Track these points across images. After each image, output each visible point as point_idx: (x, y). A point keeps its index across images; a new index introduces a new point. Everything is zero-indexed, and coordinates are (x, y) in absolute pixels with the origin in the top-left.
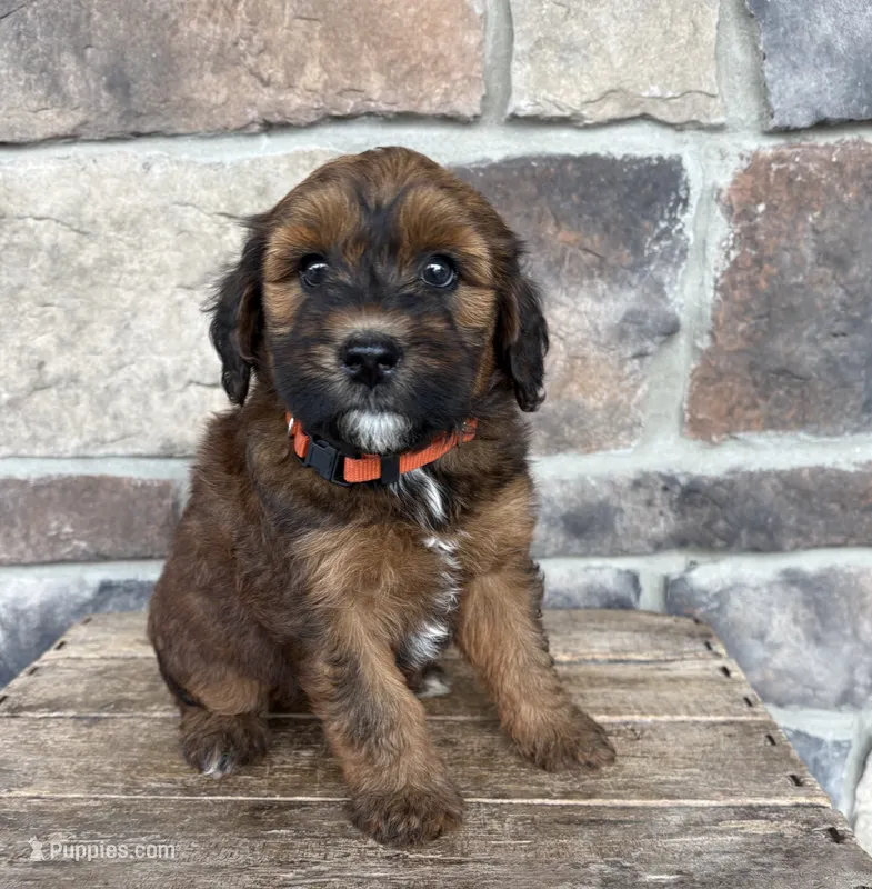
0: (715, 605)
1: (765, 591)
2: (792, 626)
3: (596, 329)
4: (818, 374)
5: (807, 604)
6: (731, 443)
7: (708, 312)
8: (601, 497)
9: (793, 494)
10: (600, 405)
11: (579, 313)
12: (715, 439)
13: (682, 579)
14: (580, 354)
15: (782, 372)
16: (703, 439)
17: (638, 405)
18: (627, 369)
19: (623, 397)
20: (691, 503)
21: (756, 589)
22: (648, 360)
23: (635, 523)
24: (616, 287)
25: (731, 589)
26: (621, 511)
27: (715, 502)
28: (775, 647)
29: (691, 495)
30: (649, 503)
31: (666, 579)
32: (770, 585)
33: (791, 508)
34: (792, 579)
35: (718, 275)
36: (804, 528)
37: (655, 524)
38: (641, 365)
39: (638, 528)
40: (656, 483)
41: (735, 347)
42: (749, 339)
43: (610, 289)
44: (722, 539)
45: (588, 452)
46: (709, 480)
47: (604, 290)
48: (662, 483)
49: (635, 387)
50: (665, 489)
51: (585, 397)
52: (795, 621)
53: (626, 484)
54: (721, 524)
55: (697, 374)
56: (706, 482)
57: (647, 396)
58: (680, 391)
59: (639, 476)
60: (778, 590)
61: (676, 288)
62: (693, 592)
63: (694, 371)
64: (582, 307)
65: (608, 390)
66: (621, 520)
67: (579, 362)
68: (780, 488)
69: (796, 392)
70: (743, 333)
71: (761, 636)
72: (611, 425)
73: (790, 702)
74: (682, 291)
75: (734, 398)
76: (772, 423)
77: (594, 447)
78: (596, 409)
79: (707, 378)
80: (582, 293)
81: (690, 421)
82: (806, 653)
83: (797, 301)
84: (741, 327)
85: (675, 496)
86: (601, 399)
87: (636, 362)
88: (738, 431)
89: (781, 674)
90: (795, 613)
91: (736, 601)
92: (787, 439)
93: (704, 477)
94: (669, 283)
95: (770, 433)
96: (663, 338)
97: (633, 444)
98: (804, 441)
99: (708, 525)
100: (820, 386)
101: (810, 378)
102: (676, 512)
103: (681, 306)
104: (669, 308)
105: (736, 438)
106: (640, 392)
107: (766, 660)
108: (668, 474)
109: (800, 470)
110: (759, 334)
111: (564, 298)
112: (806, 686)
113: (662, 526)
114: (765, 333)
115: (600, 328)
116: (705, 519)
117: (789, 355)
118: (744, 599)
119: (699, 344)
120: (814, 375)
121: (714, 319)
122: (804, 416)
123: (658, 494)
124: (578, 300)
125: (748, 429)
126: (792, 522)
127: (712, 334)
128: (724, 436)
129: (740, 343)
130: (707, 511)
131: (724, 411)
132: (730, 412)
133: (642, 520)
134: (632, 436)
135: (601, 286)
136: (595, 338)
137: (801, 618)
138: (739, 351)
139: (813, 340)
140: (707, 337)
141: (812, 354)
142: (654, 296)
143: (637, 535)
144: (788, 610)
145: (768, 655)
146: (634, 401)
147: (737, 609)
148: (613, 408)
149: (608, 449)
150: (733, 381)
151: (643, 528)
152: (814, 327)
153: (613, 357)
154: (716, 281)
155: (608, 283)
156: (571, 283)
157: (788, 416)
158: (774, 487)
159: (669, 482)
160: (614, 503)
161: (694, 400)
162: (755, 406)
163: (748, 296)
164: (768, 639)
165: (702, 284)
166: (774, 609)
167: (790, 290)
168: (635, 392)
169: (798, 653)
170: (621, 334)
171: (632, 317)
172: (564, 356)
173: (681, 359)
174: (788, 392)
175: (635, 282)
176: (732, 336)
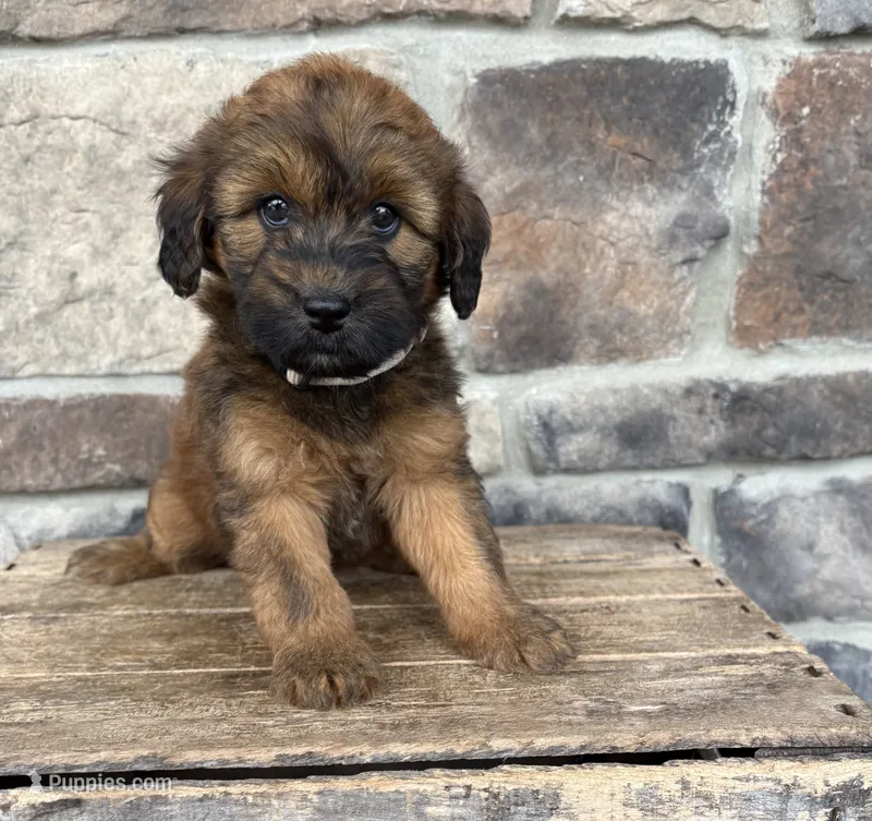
0: (764, 517)
1: (812, 500)
2: (838, 535)
3: (647, 234)
4: (862, 277)
5: (853, 512)
6: (777, 350)
7: (755, 216)
8: (654, 405)
9: (839, 398)
10: (651, 312)
11: (631, 217)
12: (761, 346)
13: (732, 492)
14: (631, 259)
15: (828, 275)
16: (749, 346)
17: (686, 313)
18: (677, 275)
19: (672, 304)
20: (741, 411)
21: (804, 499)
22: (697, 265)
23: (688, 431)
24: (666, 191)
25: (779, 499)
26: (674, 418)
27: (764, 409)
28: (823, 557)
29: (740, 402)
30: (701, 411)
31: (715, 491)
32: (817, 494)
33: (838, 413)
34: (838, 488)
35: (766, 177)
36: (850, 433)
37: (707, 433)
38: (690, 271)
39: (689, 437)
40: (707, 391)
41: (782, 250)
42: (795, 242)
43: (660, 193)
44: (773, 446)
45: (639, 361)
46: (759, 387)
47: (654, 195)
48: (712, 391)
49: (685, 293)
50: (716, 396)
51: (637, 302)
52: (842, 530)
53: (679, 392)
54: (771, 432)
55: (744, 280)
56: (755, 388)
57: (695, 303)
58: (728, 299)
59: (690, 384)
60: (824, 499)
61: (725, 191)
62: (742, 504)
63: (741, 278)
64: (633, 212)
65: (658, 297)
66: (674, 428)
67: (630, 268)
68: (827, 392)
69: (841, 296)
70: (789, 237)
71: (810, 547)
72: (662, 332)
73: (838, 614)
74: (730, 194)
75: (781, 304)
76: (818, 329)
77: (644, 356)
78: (647, 316)
79: (753, 283)
80: (633, 197)
81: (737, 329)
82: (854, 562)
83: (842, 203)
84: (788, 230)
85: (726, 404)
86: (651, 306)
87: (685, 268)
88: (784, 337)
89: (830, 585)
90: (842, 523)
91: (784, 512)
92: (831, 344)
93: (754, 383)
94: (719, 186)
95: (815, 339)
96: (712, 242)
97: (684, 352)
98: (847, 347)
99: (758, 433)
100: (864, 289)
101: (854, 281)
102: (726, 420)
103: (730, 209)
104: (719, 211)
105: (781, 345)
106: (689, 300)
107: (816, 572)
108: (719, 381)
109: (845, 375)
110: (806, 237)
111: (615, 203)
112: (854, 597)
113: (715, 433)
114: (811, 236)
115: (652, 232)
116: (755, 426)
117: (834, 258)
118: (791, 510)
119: (746, 249)
120: (858, 278)
121: (762, 223)
122: (847, 320)
123: (709, 402)
124: (629, 204)
125: (793, 335)
126: (839, 427)
127: (759, 238)
128: (771, 343)
129: (787, 247)
130: (756, 419)
131: (770, 318)
132: (777, 317)
133: (694, 429)
134: (681, 344)
135: (651, 190)
136: (646, 242)
137: (849, 529)
138: (786, 255)
139: (858, 243)
140: (754, 242)
141: (857, 257)
142: (704, 199)
143: (689, 445)
144: (834, 519)
145: (816, 566)
146: (683, 309)
147: (785, 520)
148: (664, 316)
149: (659, 357)
150: (779, 285)
151: (695, 437)
152: (858, 229)
153: (664, 262)
154: (764, 184)
155: (658, 188)
156: (621, 188)
157: (832, 322)
158: (821, 392)
159: (720, 389)
160: (667, 411)
161: (740, 307)
162: (801, 311)
163: (795, 198)
164: (816, 550)
165: (749, 189)
166: (822, 519)
167: (835, 191)
168: (683, 299)
169: (846, 562)
170: (672, 239)
171: (683, 221)
172: (615, 262)
173: (728, 266)
174: (833, 297)
175: (685, 185)
176: (779, 241)
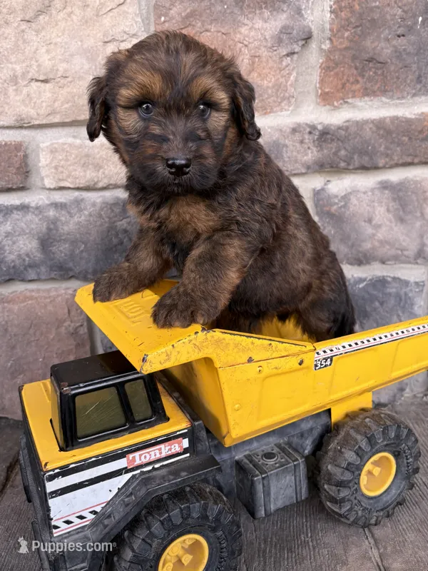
0: (342, 204)
1: (370, 193)
2: (386, 214)
3: (265, 39)
4: (391, 60)
5: (394, 200)
6: (345, 106)
7: (328, 26)
8: (274, 138)
9: (382, 132)
10: (270, 85)
11: (255, 29)
12: (336, 104)
13: (323, 189)
14: (257, 54)
15: (371, 60)
16: (329, 104)
17: (291, 85)
18: (284, 64)
19: (282, 80)
20: (325, 141)
21: (365, 193)
22: (296, 56)
23: (295, 154)
24: (275, 13)
25: (351, 193)
26: (286, 146)
27: (338, 139)
28: (378, 227)
29: (324, 135)
30: (302, 142)
31: (314, 190)
32: (372, 190)
33: (381, 140)
34: (385, 186)
35: (332, 3)
36: (389, 152)
37: (307, 155)
38: (292, 60)
39: (296, 157)
40: (305, 130)
41: (344, 46)
42: (351, 41)
43: (272, 15)
44: (345, 161)
45: (266, 114)
46: (334, 126)
47: (268, 16)
48: (308, 130)
49: (290, 74)
50: (310, 133)
51: (262, 80)
52: (388, 210)
53: (288, 130)
54: (343, 153)
55: (324, 65)
56: (333, 128)
57: (296, 80)
58: (315, 77)
59: (295, 126)
60: (377, 192)
61: (309, 12)
62: (329, 197)
63: (322, 64)
64: (256, 26)
65: (274, 76)
66: (287, 152)
67: (257, 60)
68: (374, 129)
69: (380, 72)
70: (347, 38)
71: (370, 221)
72: (277, 97)
73: (389, 260)
74: (312, 14)
75: (345, 78)
76: (367, 93)
77: (268, 111)
78: (268, 87)
79: (328, 68)
80: (256, 18)
81: (321, 94)
82: (396, 229)
83: (376, 16)
84: (347, 34)
85: (316, 137)
86: (270, 82)
87: (289, 58)
88: (349, 98)
89: (383, 243)
90: (388, 206)
91: (354, 200)
92: (376, 102)
93: (331, 125)
94: (305, 9)
95: (366, 98)
96: (304, 42)
97: (290, 109)
98: (386, 103)
99: (335, 154)
100: (392, 68)
101: (386, 63)
102: (317, 147)
103: (312, 21)
104: (305, 23)
105: (347, 102)
106: (292, 78)
107: (374, 235)
108: (311, 124)
109: (385, 118)
110: (357, 37)
111: (246, 21)
112: (397, 249)
113: (311, 155)
114: (360, 36)
115: (267, 37)
116: (334, 150)
117: (374, 49)
118: (358, 199)
119: (323, 47)
120: (389, 61)
121: (331, 30)
122: (385, 87)
123: (306, 136)
124: (254, 21)
125: (353, 97)
126: (382, 149)
127: (330, 39)
128: (341, 101)
129: (346, 44)
130: (334, 145)
131: (340, 86)
132: (344, 85)
133: (298, 152)
134: (289, 104)
135: (267, 13)
136: (264, 43)
137: (391, 209)
138: (346, 48)
139: (387, 40)
140: (328, 42)
141: (387, 48)
142: (296, 16)
143: (296, 161)
144: (383, 204)
145: (374, 232)
146: (289, 83)
147: (355, 205)
148: (278, 87)
149: (276, 112)
150: (344, 67)
151: (299, 157)
152: (387, 31)
153: (275, 55)
154: (331, 7)
155: (270, 12)
156: (250, 13)
157: (376, 88)
158: (371, 128)
159: (313, 128)
160: (282, 141)
161: (322, 81)
162: (357, 82)
163: (349, 15)
164: (374, 222)
165: (323, 10)
166: (376, 204)
167: (372, 10)
168: (289, 77)
169: (391, 228)
170: (279, 41)
171: (285, 30)
172: (248, 57)
173: (314, 57)
174: (375, 73)
175: (285, 9)
176: (342, 40)
